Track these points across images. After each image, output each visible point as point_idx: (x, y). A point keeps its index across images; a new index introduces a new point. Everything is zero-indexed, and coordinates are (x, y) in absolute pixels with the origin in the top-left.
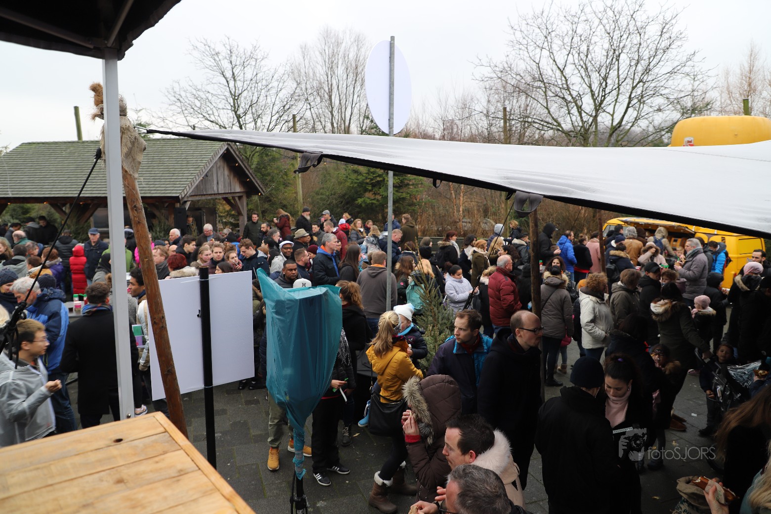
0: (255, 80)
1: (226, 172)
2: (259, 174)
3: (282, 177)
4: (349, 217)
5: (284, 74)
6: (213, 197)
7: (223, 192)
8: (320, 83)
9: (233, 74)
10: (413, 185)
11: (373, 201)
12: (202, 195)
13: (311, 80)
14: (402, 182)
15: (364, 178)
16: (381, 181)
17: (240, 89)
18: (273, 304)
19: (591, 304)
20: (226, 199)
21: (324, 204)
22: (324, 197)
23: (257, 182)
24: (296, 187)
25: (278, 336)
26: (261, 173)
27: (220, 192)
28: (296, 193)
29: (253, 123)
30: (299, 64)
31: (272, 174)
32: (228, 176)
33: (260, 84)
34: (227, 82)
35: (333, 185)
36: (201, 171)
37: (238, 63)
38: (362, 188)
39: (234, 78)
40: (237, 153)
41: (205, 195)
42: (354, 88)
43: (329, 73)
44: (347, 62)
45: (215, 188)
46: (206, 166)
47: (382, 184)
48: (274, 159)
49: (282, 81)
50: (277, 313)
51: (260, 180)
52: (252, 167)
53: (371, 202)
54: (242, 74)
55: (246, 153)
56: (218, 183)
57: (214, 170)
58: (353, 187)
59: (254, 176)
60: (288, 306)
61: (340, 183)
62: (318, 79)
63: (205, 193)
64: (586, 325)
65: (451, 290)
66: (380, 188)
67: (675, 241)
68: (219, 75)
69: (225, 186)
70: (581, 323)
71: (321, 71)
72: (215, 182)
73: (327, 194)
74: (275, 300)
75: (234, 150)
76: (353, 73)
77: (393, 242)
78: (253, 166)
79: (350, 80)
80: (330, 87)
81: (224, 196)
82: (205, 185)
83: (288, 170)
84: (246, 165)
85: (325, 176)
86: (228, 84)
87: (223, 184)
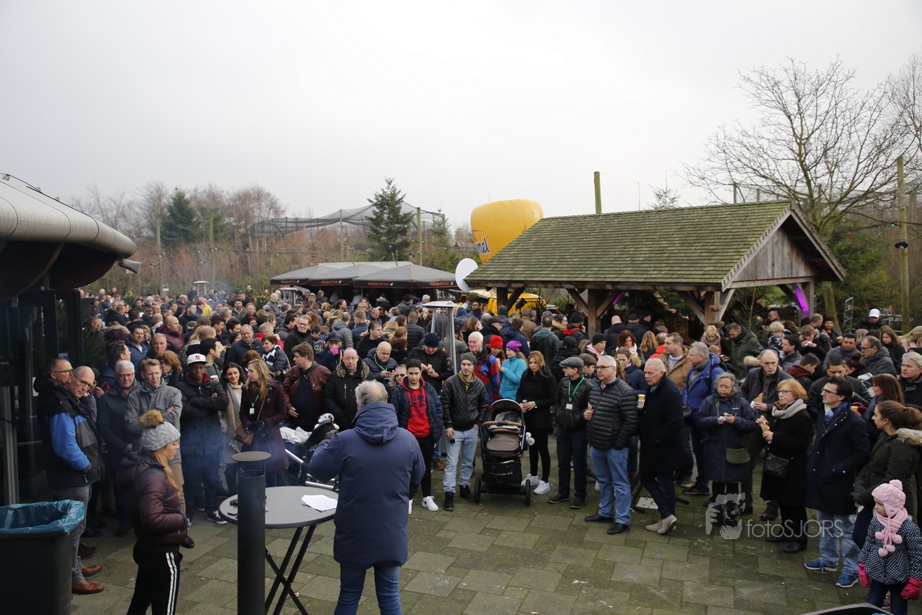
1: (787, 249)
6: (765, 283)
7: (780, 276)
9: (800, 108)
12: (750, 281)
20: (783, 287)
23: (832, 262)
27: (776, 277)
32: (789, 254)
34: (792, 120)
37: (807, 92)
39: (801, 113)
40: (803, 219)
45: (769, 272)
46: (757, 243)
54: (813, 107)
56: (773, 265)
57: (770, 246)
59: (828, 253)
68: (780, 112)
69: (783, 269)
72: (770, 263)
75: (799, 217)
81: (782, 282)
82: (757, 268)
84: (816, 237)
86: (792, 124)
87: (781, 265)
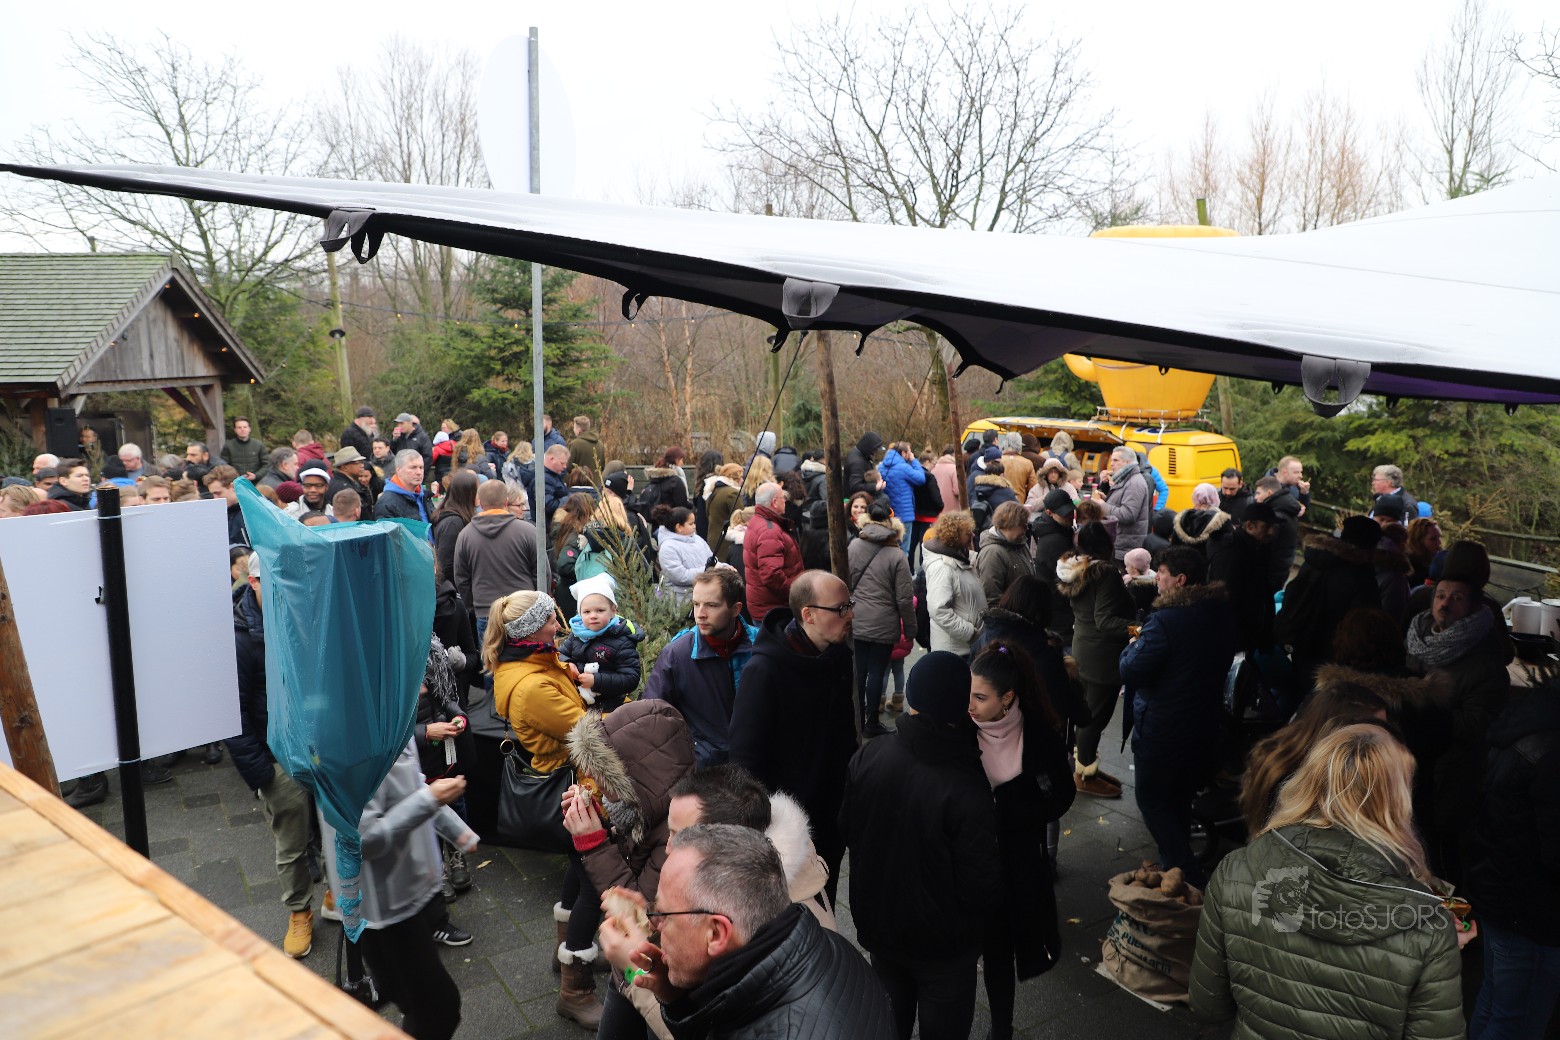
0: (232, 132)
1: (172, 331)
2: (251, 340)
3: (304, 347)
4: (455, 427)
5: (301, 122)
6: (141, 386)
7: (165, 376)
8: (384, 150)
9: (182, 117)
10: (588, 360)
11: (506, 395)
12: (114, 382)
13: (363, 143)
14: (565, 355)
15: (484, 346)
16: (520, 353)
17: (200, 150)
18: (275, 555)
19: (945, 573)
20: (173, 393)
21: (398, 403)
22: (399, 387)
23: (244, 354)
24: (335, 370)
25: (288, 625)
26: (255, 339)
27: (158, 375)
28: (337, 382)
29: (233, 227)
30: (336, 107)
31: (279, 340)
32: (177, 341)
33: (245, 143)
34: (168, 134)
35: (419, 363)
36: (110, 328)
37: (192, 94)
38: (483, 367)
39: (184, 127)
40: (196, 289)
41: (120, 381)
42: (459, 163)
43: (404, 129)
44: (441, 107)
45: (146, 367)
46: (120, 317)
47: (524, 358)
48: (284, 308)
49: (297, 139)
50: (284, 574)
51: (253, 352)
52: (233, 324)
53: (500, 396)
54: (203, 120)
55: (218, 293)
56: (152, 356)
57: (143, 326)
58: (461, 367)
59: (237, 341)
60: (311, 557)
61: (433, 359)
62: (380, 141)
63: (121, 378)
64: (939, 613)
65: (672, 559)
66: (520, 367)
67: (1091, 458)
68: (148, 117)
69: (168, 364)
70: (929, 609)
71: (384, 126)
72: (146, 353)
73: (406, 381)
74: (279, 545)
75: (187, 283)
76: (456, 132)
77: (548, 471)
78: (237, 323)
79: (449, 146)
80: (405, 159)
81: (169, 385)
82: (122, 359)
83: (317, 331)
84: (219, 316)
85: (400, 345)
86: (170, 140)
87: (164, 358)
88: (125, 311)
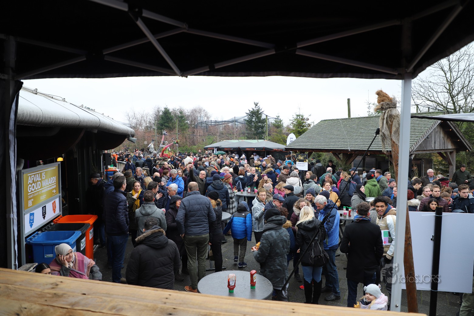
2: (467, 136)
6: (431, 152)
7: (438, 149)
9: (450, 67)
12: (423, 150)
17: (455, 77)
20: (440, 154)
23: (465, 142)
32: (443, 137)
36: (424, 135)
39: (450, 70)
45: (433, 146)
46: (427, 131)
56: (435, 143)
57: (433, 134)
59: (463, 137)
69: (440, 145)
72: (433, 142)
82: (426, 144)
84: (458, 130)
86: (446, 75)
87: (439, 143)
88: (429, 130)
